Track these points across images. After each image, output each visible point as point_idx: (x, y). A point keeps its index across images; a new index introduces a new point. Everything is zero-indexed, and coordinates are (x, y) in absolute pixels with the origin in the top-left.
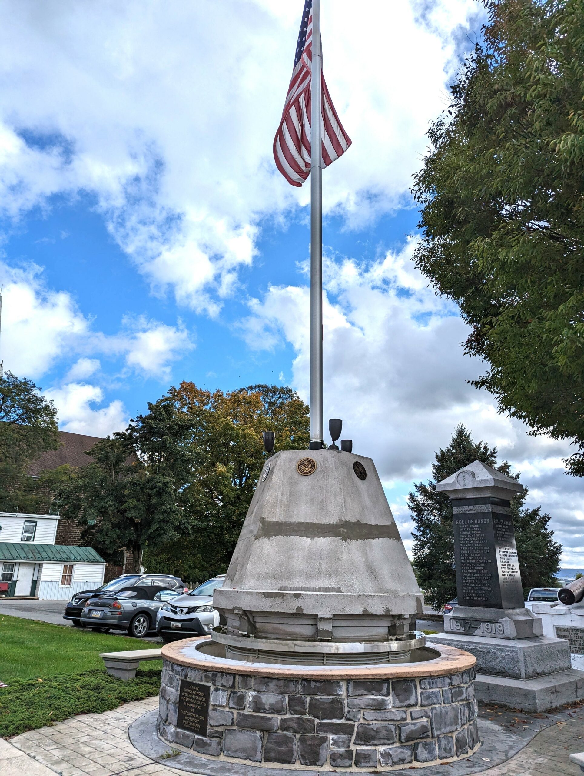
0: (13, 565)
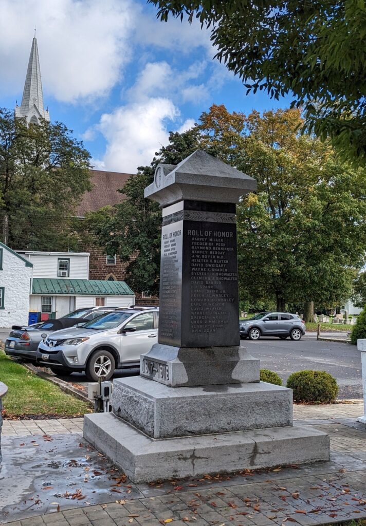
0: (50, 298)
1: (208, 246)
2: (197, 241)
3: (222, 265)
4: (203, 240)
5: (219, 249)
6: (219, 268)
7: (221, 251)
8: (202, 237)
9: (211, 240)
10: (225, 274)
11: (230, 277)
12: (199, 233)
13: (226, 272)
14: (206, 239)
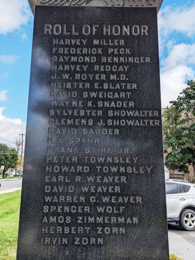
1: (90, 55)
2: (64, 46)
3: (123, 95)
4: (78, 43)
5: (116, 59)
6: (115, 100)
7: (119, 64)
8: (76, 37)
9: (96, 42)
10: (130, 113)
11: (142, 118)
12: (69, 30)
13: (131, 109)
14: (84, 42)
